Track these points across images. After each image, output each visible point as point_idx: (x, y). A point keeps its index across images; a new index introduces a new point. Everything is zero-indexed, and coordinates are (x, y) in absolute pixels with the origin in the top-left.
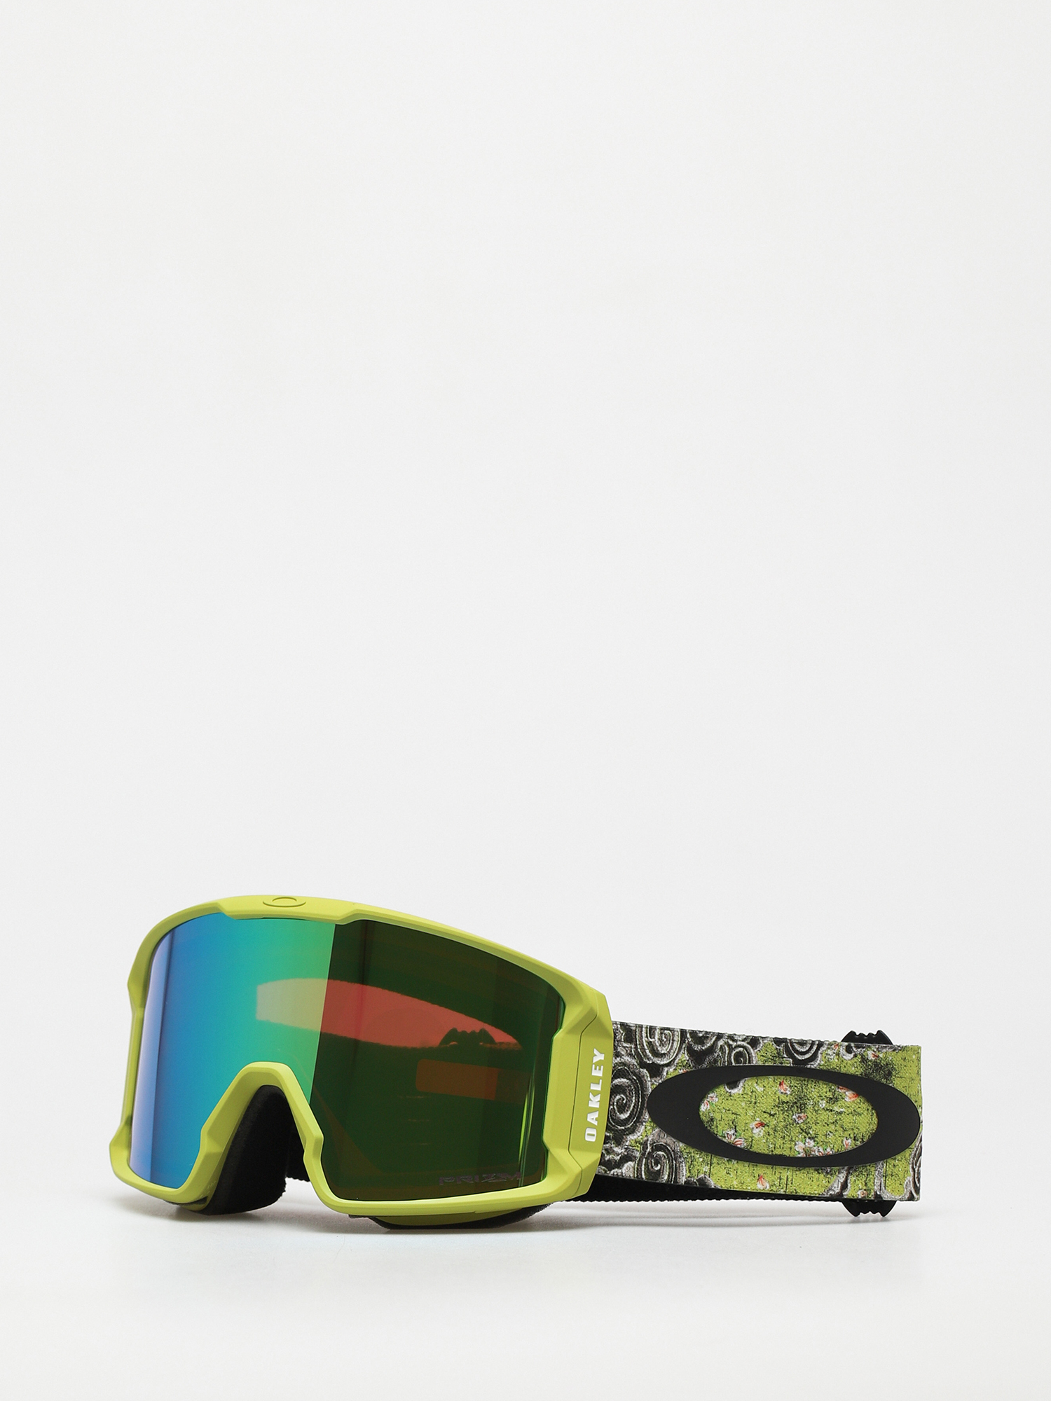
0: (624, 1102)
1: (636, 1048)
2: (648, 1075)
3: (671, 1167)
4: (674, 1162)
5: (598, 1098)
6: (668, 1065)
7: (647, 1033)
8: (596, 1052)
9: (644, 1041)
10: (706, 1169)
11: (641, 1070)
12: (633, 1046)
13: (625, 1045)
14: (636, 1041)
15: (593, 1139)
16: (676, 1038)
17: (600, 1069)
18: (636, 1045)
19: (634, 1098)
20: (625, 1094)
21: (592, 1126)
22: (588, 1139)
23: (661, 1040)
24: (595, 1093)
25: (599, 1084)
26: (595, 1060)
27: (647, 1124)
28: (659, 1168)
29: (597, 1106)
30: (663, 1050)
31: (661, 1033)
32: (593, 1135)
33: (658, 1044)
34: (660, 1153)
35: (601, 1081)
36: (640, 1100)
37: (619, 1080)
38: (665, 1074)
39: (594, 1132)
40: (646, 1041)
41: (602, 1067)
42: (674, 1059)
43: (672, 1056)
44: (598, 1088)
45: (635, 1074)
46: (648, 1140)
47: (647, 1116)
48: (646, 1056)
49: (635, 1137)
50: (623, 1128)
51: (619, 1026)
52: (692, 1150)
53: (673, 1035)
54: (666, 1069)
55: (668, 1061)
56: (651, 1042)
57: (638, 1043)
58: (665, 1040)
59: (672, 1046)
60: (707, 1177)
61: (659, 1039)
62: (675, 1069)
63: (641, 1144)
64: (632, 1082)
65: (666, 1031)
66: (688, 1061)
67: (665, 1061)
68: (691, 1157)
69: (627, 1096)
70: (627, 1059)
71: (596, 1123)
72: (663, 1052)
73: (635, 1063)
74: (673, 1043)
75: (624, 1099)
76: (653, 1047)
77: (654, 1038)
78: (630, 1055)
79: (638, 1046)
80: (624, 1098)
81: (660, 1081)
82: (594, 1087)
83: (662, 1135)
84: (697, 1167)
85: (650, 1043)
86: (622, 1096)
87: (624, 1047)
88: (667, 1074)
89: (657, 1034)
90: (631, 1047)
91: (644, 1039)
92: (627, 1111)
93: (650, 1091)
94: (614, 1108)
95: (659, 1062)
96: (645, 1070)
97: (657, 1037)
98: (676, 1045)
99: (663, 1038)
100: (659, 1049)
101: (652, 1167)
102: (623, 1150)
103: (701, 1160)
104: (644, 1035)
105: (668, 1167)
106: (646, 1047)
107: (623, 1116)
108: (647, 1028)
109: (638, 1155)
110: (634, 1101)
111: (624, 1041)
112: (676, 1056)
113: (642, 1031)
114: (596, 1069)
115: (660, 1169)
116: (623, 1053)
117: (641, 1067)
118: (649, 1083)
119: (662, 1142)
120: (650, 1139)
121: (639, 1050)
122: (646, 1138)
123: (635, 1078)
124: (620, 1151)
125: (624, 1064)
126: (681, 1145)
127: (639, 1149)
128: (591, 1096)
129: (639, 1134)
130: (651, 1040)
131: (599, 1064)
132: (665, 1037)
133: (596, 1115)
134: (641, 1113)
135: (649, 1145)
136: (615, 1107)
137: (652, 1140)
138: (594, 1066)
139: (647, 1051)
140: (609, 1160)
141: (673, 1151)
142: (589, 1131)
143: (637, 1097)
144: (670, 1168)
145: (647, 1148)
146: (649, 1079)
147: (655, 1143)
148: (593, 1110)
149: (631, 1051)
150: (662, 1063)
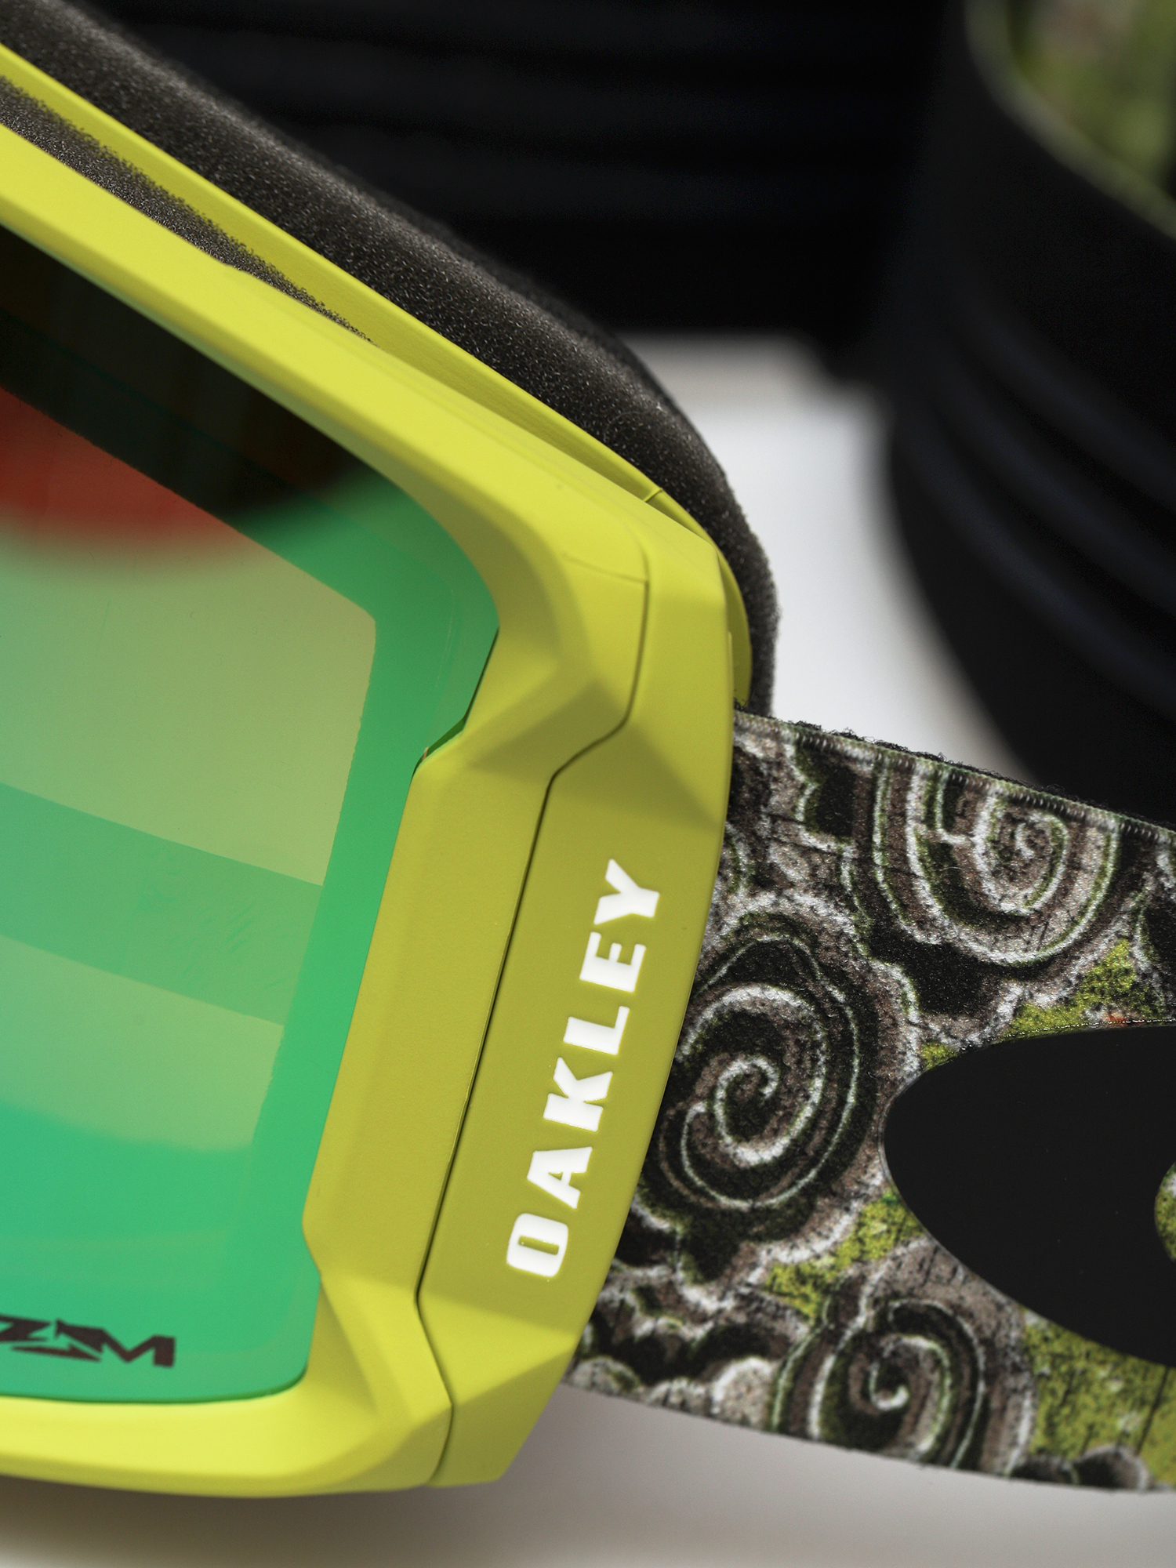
0: (768, 1091)
1: (864, 862)
2: (912, 996)
3: (961, 1409)
4: (982, 1387)
5: (599, 1086)
6: (1032, 973)
7: (930, 803)
8: (615, 874)
9: (912, 840)
10: (1128, 1421)
11: (878, 966)
12: (849, 851)
13: (809, 839)
14: (870, 831)
15: (547, 1267)
16: (1092, 859)
17: (625, 959)
18: (866, 847)
19: (818, 1083)
20: (776, 1057)
21: (549, 1208)
22: (519, 1259)
23: (1003, 850)
24: (586, 1065)
25: (610, 1023)
26: (608, 911)
27: (869, 1209)
28: (900, 1398)
29: (589, 1121)
30: (1013, 901)
31: (1011, 820)
32: (552, 1250)
33: (981, 864)
34: (922, 1343)
35: (623, 1014)
36: (851, 1099)
37: (755, 991)
38: (1005, 1009)
39: (557, 1234)
40: (919, 839)
41: (640, 951)
42: (1068, 955)
43: (1061, 933)
44: (605, 1041)
45: (838, 976)
46: (862, 1279)
47: (877, 1175)
48: (910, 905)
49: (801, 1254)
50: (742, 1205)
51: (790, 750)
52: (1081, 1346)
53: (1079, 842)
54: (1016, 990)
55: (1030, 956)
56: (946, 847)
57: (877, 839)
58: (1028, 853)
59: (1064, 891)
60: (1126, 1453)
61: (994, 843)
62: (1067, 1002)
63: (825, 1289)
64: (820, 1010)
65: (1035, 816)
66: (1145, 976)
67: (1013, 953)
68: (1071, 1373)
69: (783, 1070)
70: (808, 903)
71: (571, 1198)
72: (1007, 907)
73: (851, 931)
74: (1069, 879)
75: (764, 1080)
76: (955, 876)
77: (968, 832)
78: (830, 889)
79: (878, 858)
80: (770, 1071)
81: (974, 1038)
82: (580, 1035)
83: (943, 1268)
84: (1087, 1416)
85: (939, 855)
86: (762, 1063)
87: (807, 851)
88: (1018, 1011)
89: (985, 815)
90: (839, 857)
91: (913, 833)
92: (776, 1133)
93: (911, 1065)
94: (711, 1115)
95: (976, 948)
96: (897, 972)
97: (982, 832)
98: (1086, 891)
99: (1020, 843)
100: (989, 887)
101: (865, 1395)
102: (729, 1304)
103: (1115, 1387)
104: (914, 803)
105: (945, 1403)
106: (916, 867)
107: (751, 1155)
108: (935, 778)
109: (801, 1333)
110: (816, 1097)
111: (808, 825)
112: (1079, 945)
113: (906, 787)
114: (603, 953)
115: (904, 1409)
116: (792, 874)
117: (877, 952)
118: (913, 1036)
119: (938, 1298)
120: (875, 1277)
121: (880, 877)
122: (851, 1271)
123: (840, 997)
124: (710, 1304)
125: (792, 925)
126: (1032, 1320)
127: (808, 1309)
128: (562, 1075)
129: (820, 1245)
130: (946, 837)
131: (625, 932)
132: (1031, 843)
133: (578, 1161)
134: (845, 1156)
135: (863, 1303)
136: (719, 1110)
137: (889, 1282)
138: (595, 940)
139: (924, 889)
140: (652, 1339)
141: (984, 1342)
142: (528, 1226)
143: (838, 1079)
144: (954, 1409)
145: (856, 1312)
146: (914, 1015)
147: (896, 1295)
148: (566, 1138)
149: (838, 872)
150: (996, 956)
